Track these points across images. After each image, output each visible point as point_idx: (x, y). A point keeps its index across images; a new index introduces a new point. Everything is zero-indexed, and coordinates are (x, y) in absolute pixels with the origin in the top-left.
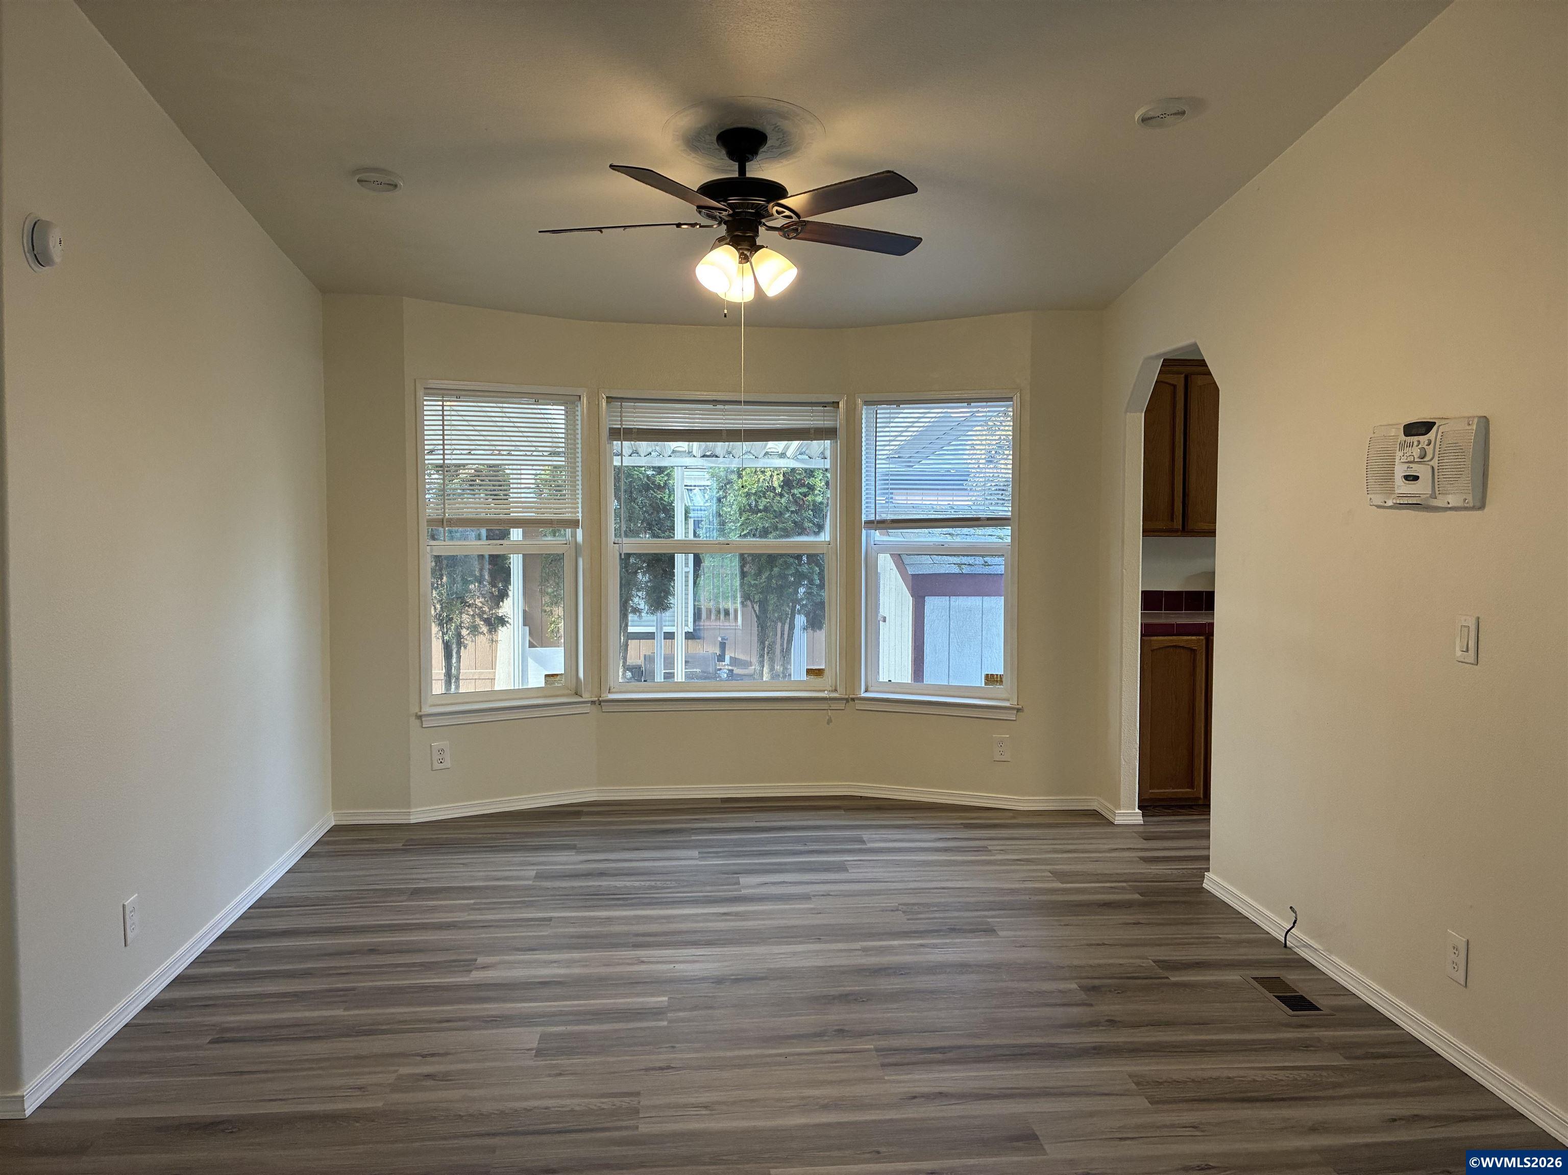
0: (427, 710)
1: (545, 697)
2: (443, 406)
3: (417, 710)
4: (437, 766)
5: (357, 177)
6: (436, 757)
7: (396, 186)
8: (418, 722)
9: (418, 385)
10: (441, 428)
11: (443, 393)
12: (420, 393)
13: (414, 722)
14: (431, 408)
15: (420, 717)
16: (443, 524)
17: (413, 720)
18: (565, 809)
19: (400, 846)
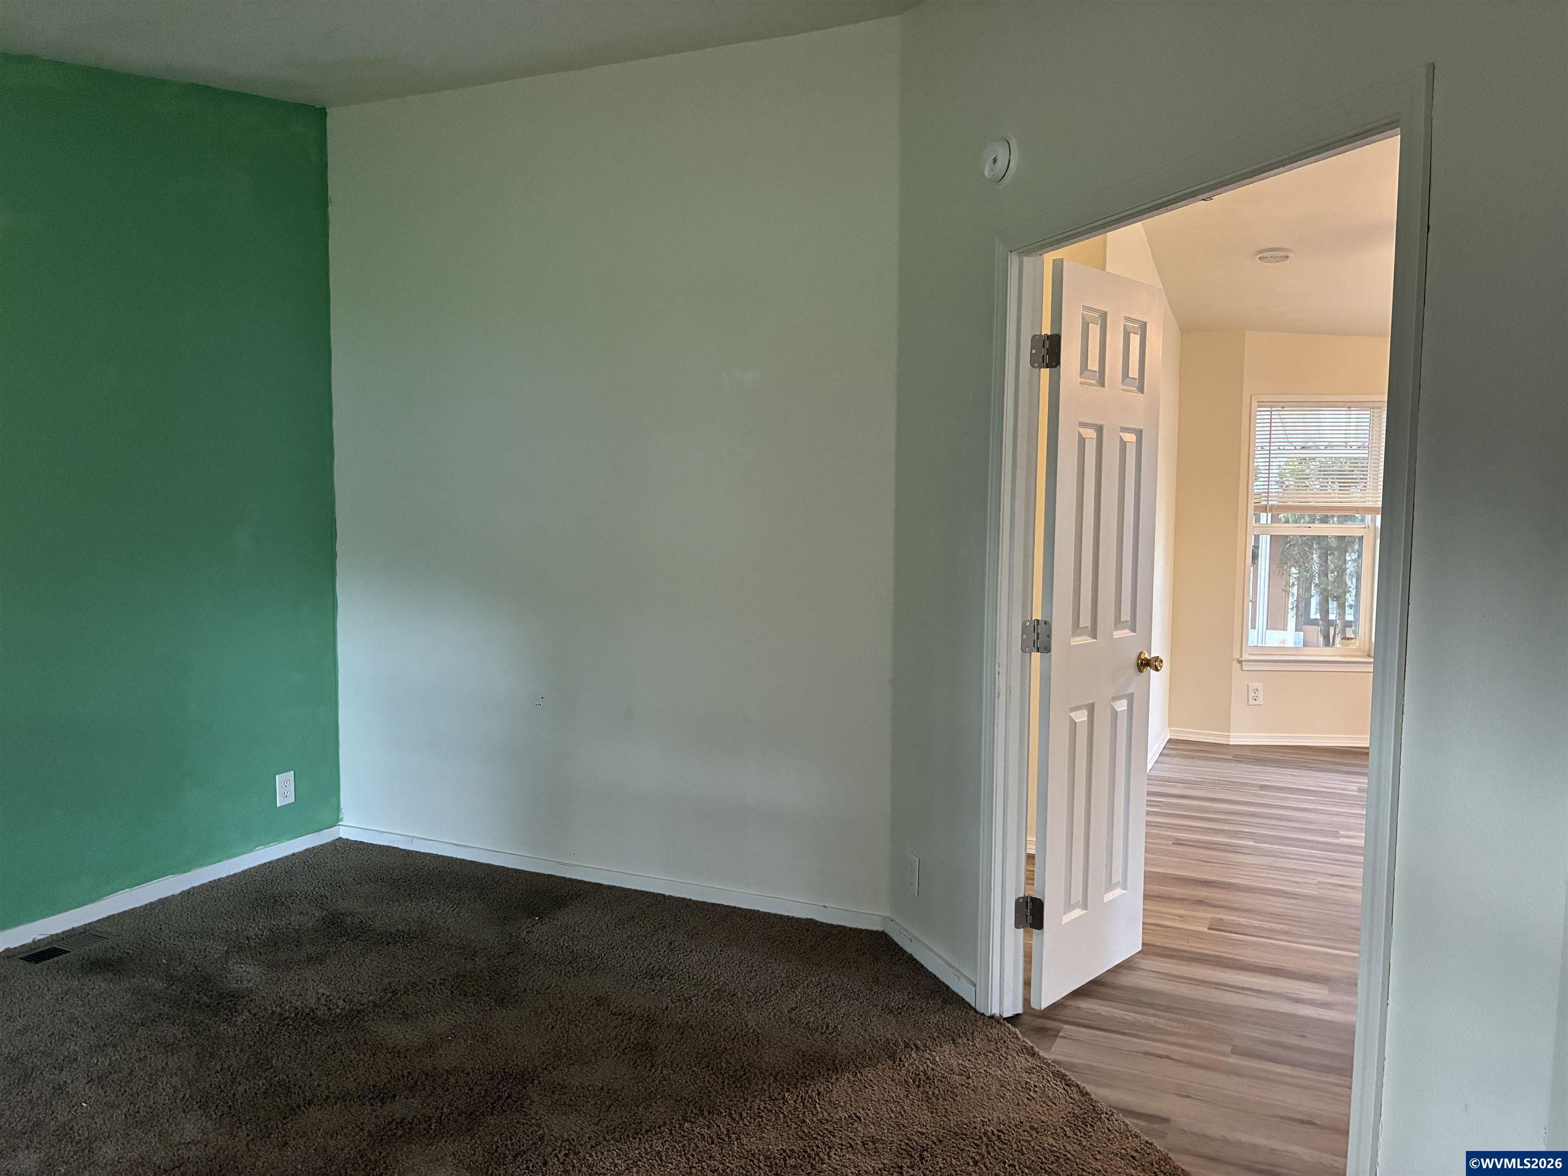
0: (1246, 656)
1: (1342, 656)
2: (1271, 415)
3: (1238, 656)
4: (1252, 702)
5: (1259, 256)
6: (1251, 694)
7: (1288, 257)
8: (1239, 666)
9: (1253, 399)
10: (1269, 432)
11: (1271, 404)
12: (1254, 405)
13: (1236, 665)
14: (1262, 416)
15: (1240, 662)
16: (1266, 510)
17: (1235, 663)
18: (1359, 750)
19: (1230, 757)
